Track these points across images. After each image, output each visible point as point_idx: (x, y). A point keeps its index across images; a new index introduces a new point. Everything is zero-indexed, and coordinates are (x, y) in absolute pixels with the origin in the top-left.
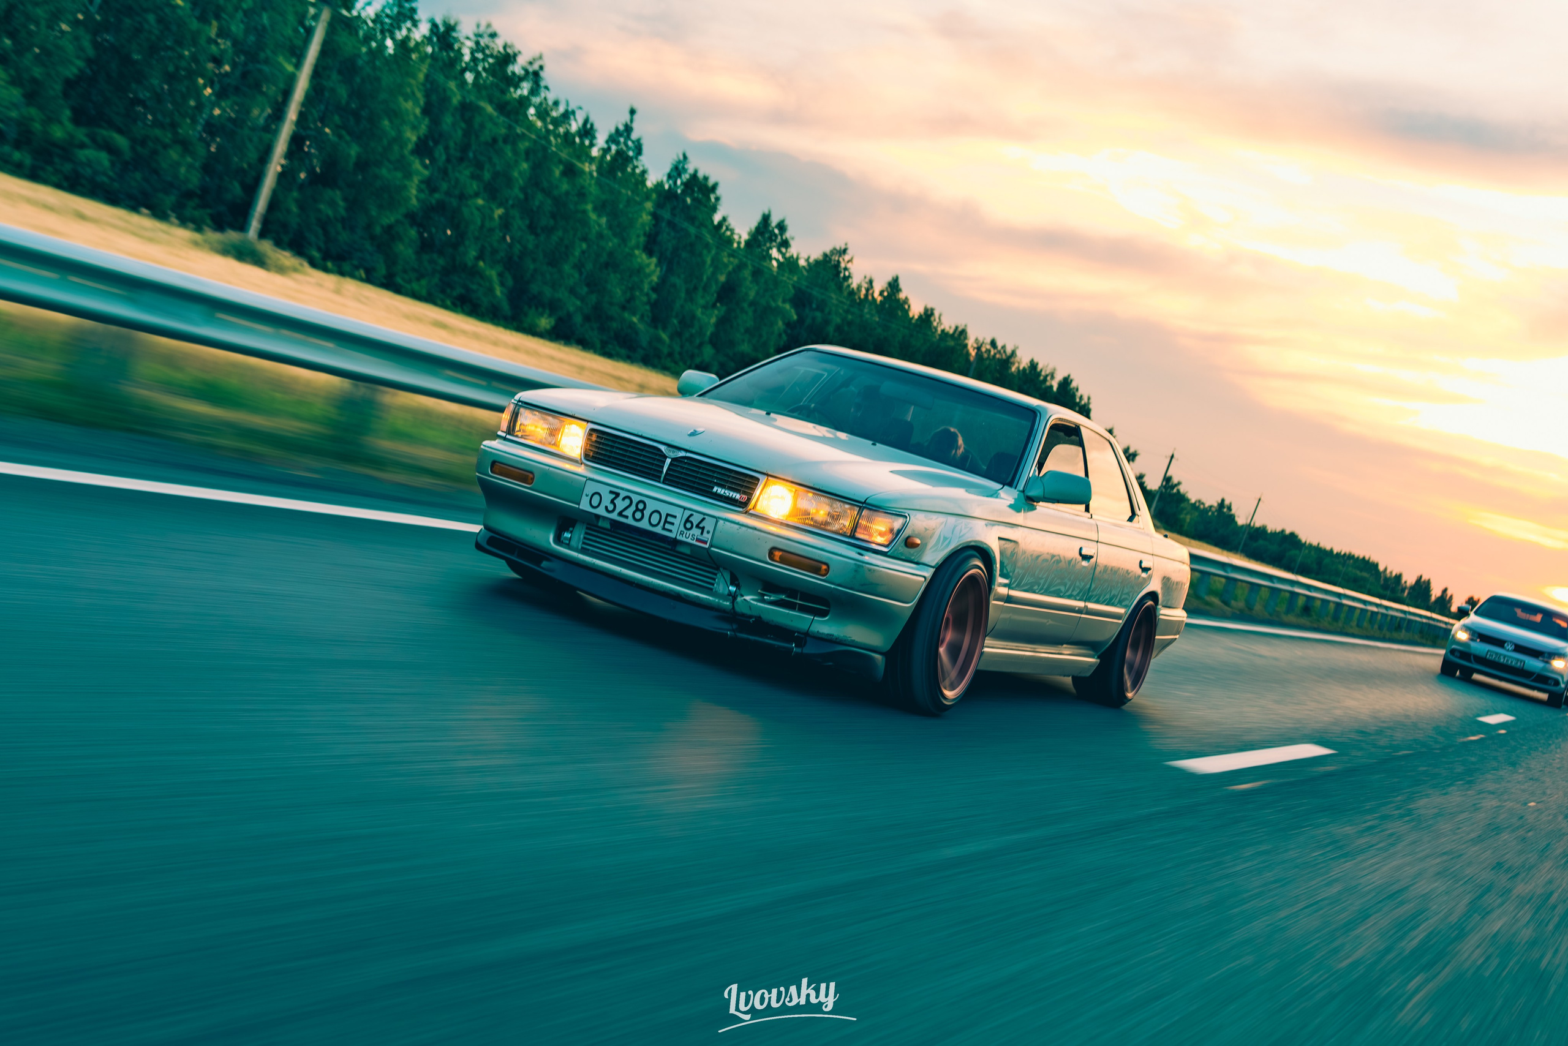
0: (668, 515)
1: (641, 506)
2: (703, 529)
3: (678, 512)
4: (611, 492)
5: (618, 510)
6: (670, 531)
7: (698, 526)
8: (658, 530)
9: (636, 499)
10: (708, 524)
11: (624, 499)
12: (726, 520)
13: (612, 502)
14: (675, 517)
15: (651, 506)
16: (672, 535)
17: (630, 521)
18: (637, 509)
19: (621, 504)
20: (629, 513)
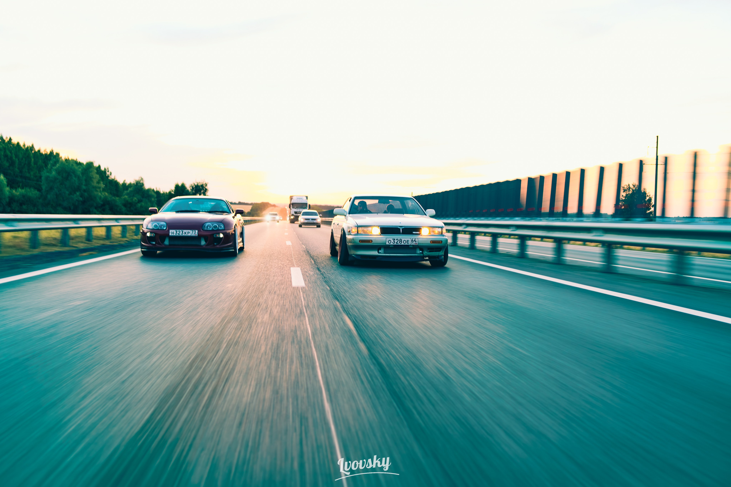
0: (407, 241)
1: (401, 240)
2: (416, 241)
3: (409, 239)
4: (393, 239)
5: (396, 242)
6: (409, 243)
7: (414, 241)
8: (406, 244)
9: (399, 239)
10: (416, 240)
11: (396, 240)
12: (420, 238)
13: (394, 241)
14: (409, 240)
15: (403, 240)
16: (410, 244)
17: (399, 244)
18: (400, 241)
19: (396, 241)
20: (398, 242)
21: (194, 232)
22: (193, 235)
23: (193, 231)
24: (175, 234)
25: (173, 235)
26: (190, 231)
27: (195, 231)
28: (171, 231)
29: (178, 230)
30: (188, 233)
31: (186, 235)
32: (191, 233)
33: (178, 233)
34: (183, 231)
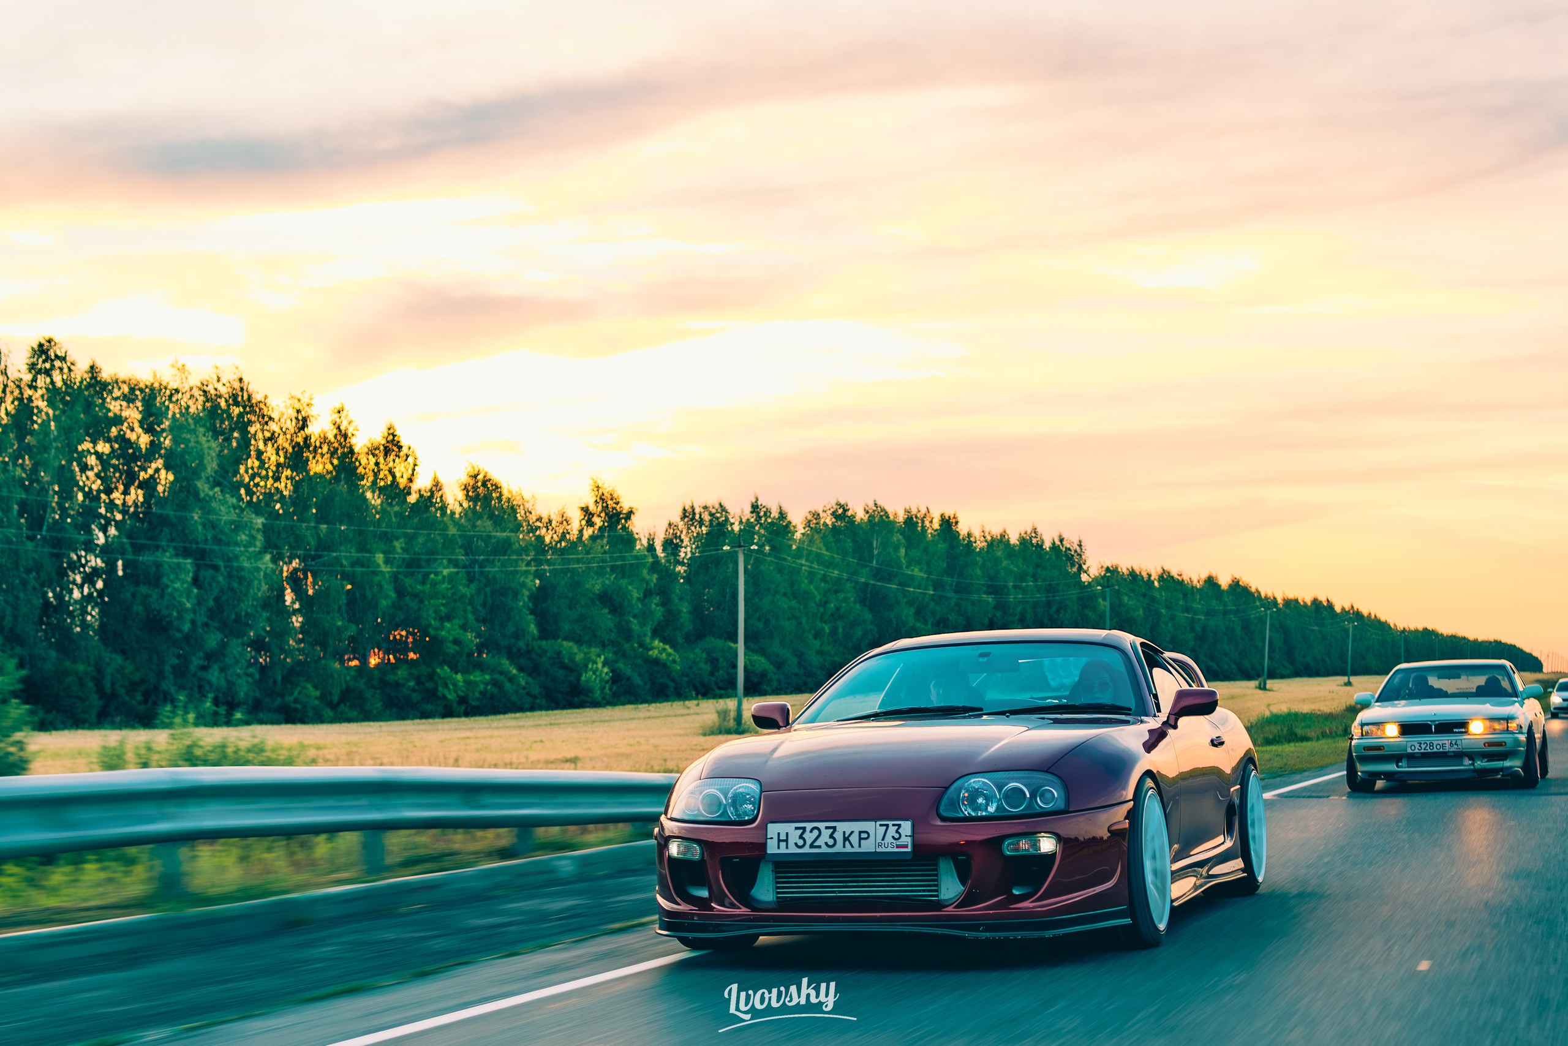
21: (892, 830)
22: (889, 850)
23: (887, 826)
24: (796, 844)
25: (783, 850)
26: (869, 826)
27: (899, 826)
28: (773, 829)
29: (809, 826)
30: (860, 839)
31: (848, 849)
32: (879, 840)
33: (809, 837)
34: (834, 828)
